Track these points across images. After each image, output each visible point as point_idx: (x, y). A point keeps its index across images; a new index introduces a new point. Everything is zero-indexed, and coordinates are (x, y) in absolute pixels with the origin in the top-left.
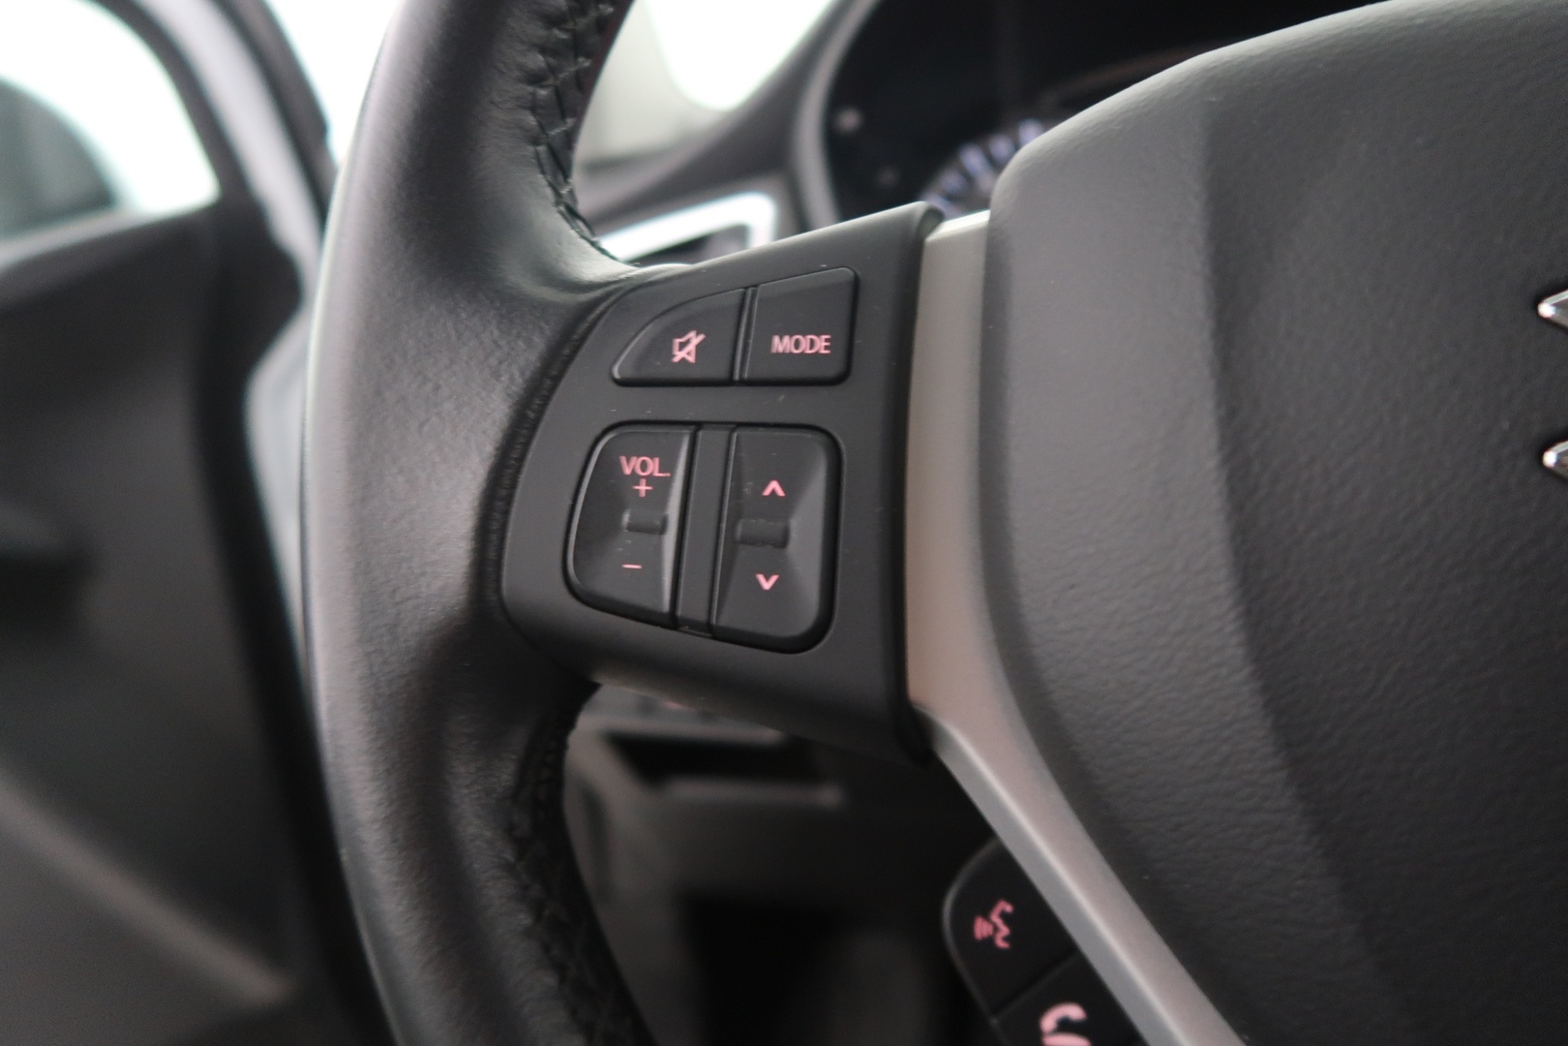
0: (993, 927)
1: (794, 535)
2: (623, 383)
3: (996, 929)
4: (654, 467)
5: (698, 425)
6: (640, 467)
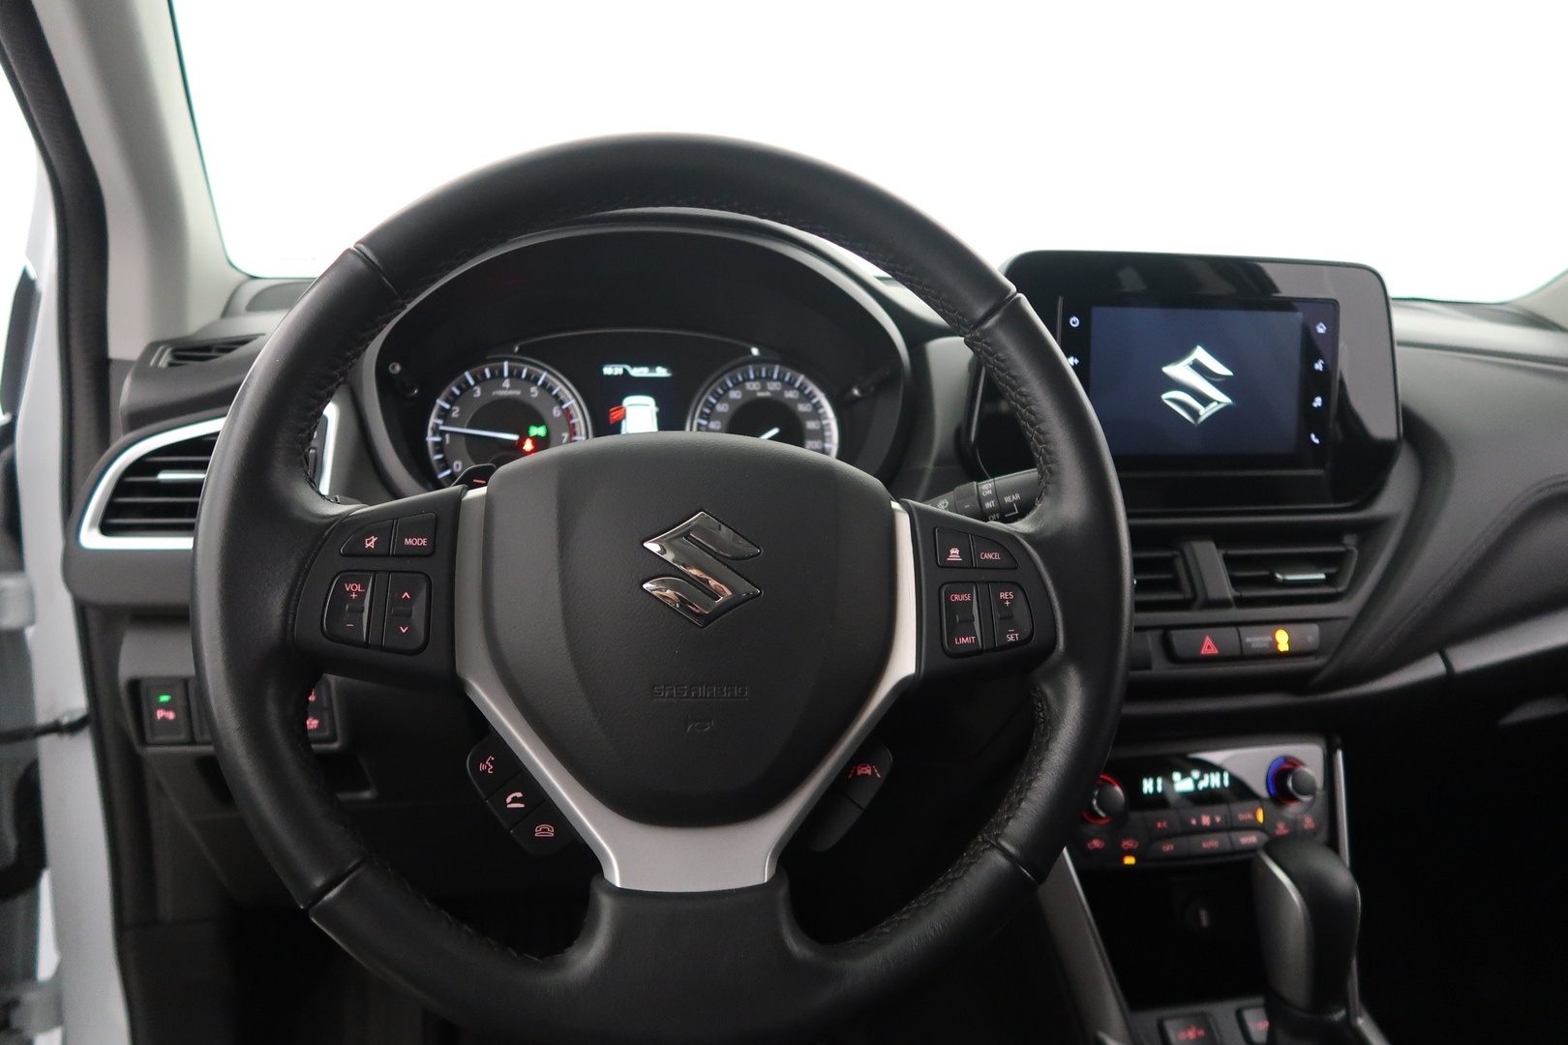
0: (487, 766)
1: (414, 612)
2: (343, 555)
3: (488, 767)
4: (358, 588)
5: (375, 572)
6: (353, 588)
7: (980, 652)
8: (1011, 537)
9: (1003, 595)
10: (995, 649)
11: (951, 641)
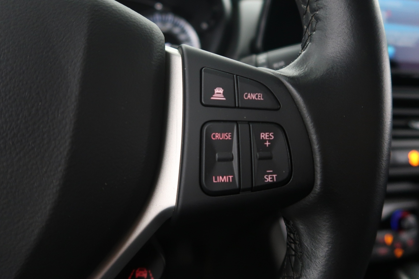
7: (237, 191)
8: (276, 80)
9: (264, 136)
10: (252, 189)
11: (208, 178)
